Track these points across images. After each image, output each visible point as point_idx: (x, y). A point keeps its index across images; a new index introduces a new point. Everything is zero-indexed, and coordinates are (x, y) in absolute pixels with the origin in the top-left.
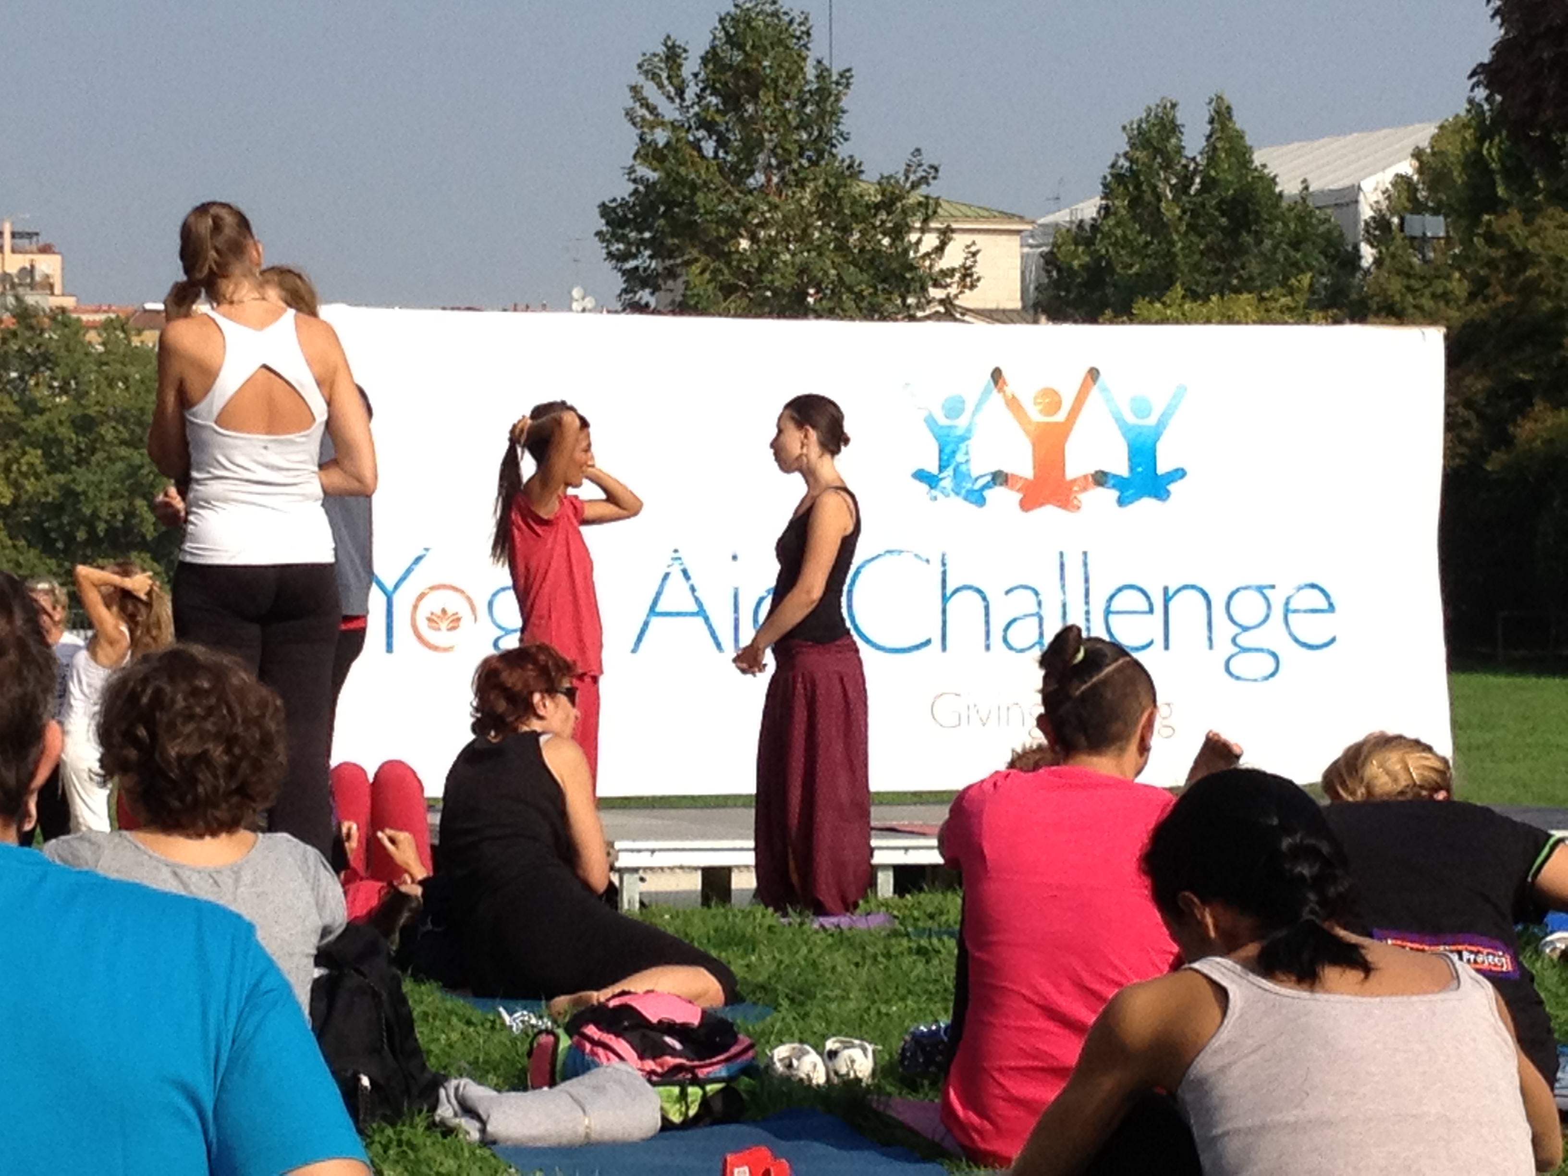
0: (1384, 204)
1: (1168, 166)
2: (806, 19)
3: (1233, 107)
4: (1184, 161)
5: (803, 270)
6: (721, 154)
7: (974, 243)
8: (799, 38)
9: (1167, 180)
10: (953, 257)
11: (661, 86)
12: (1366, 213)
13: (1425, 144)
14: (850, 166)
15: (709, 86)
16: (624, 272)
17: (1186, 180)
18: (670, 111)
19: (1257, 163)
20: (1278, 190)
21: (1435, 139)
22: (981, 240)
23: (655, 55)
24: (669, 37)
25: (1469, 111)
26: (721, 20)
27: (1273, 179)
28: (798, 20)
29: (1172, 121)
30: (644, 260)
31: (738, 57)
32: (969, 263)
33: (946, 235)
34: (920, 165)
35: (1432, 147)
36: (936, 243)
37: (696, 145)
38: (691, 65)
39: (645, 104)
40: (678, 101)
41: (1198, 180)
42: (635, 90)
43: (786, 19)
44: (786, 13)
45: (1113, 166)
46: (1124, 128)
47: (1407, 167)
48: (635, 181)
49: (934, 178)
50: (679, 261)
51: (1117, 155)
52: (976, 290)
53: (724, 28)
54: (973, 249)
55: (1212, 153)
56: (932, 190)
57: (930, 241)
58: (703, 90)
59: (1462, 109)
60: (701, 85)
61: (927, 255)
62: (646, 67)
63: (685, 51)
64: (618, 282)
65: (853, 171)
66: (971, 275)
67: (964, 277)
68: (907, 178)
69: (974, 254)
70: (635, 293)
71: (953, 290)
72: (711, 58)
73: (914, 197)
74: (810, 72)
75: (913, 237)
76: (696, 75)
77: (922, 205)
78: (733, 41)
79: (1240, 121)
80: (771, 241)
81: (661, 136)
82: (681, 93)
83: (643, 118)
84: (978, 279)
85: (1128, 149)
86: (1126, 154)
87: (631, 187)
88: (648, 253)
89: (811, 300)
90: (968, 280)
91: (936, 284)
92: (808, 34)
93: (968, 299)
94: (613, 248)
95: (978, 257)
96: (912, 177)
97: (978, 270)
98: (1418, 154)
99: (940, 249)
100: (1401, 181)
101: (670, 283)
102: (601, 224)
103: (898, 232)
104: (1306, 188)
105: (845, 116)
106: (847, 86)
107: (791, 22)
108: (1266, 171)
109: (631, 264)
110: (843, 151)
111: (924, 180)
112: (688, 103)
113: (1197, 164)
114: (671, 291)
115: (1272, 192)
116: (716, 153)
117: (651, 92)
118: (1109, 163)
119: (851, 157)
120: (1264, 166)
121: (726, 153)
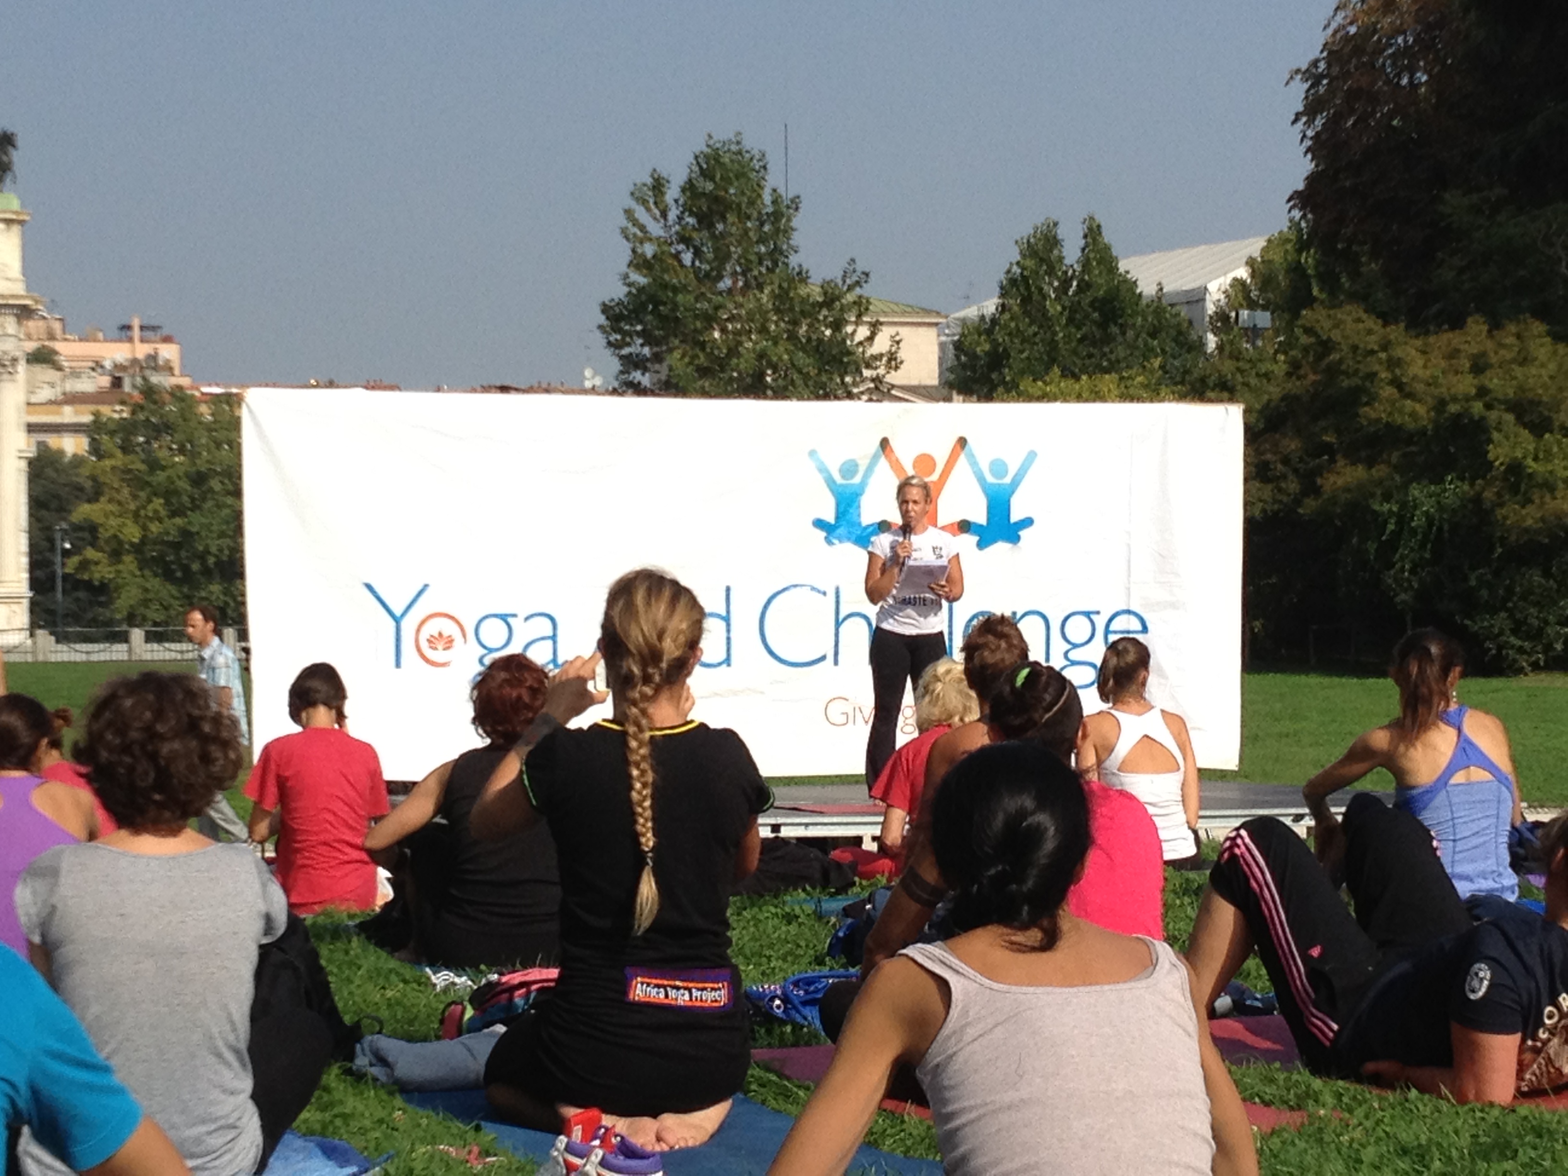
0: (1223, 301)
1: (1051, 272)
2: (764, 155)
3: (1103, 224)
4: (1064, 268)
5: (762, 356)
6: (697, 263)
7: (897, 334)
8: (757, 172)
9: (1051, 284)
10: (882, 344)
11: (648, 210)
12: (1211, 309)
13: (1256, 254)
14: (799, 273)
15: (687, 209)
16: (622, 357)
17: (1066, 283)
18: (656, 229)
19: (1122, 270)
20: (1138, 291)
21: (1265, 250)
22: (904, 332)
23: (645, 185)
24: (655, 170)
25: (1290, 228)
26: (696, 157)
27: (1135, 282)
28: (757, 157)
29: (1055, 237)
30: (638, 348)
31: (709, 186)
32: (894, 349)
33: (875, 327)
34: (854, 271)
35: (1262, 257)
36: (868, 333)
37: (677, 256)
38: (672, 193)
39: (635, 223)
40: (662, 221)
41: (1075, 283)
42: (629, 214)
43: (747, 156)
44: (747, 152)
45: (1008, 272)
46: (1017, 242)
47: (1243, 273)
48: (629, 285)
49: (866, 282)
50: (664, 348)
51: (1011, 264)
52: (899, 371)
53: (698, 163)
54: (897, 338)
55: (1086, 264)
56: (866, 291)
57: (863, 332)
58: (682, 213)
59: (1285, 226)
60: (681, 209)
61: (861, 343)
62: (637, 194)
63: (668, 182)
64: (615, 365)
65: (802, 277)
66: (895, 359)
67: (890, 360)
68: (844, 282)
69: (898, 342)
70: (629, 373)
71: (881, 371)
72: (689, 188)
73: (850, 298)
74: (767, 198)
75: (849, 329)
76: (676, 201)
77: (857, 303)
78: (706, 174)
79: (1108, 236)
80: (737, 333)
81: (649, 250)
82: (664, 214)
83: (635, 235)
84: (902, 362)
85: (1019, 258)
86: (1018, 263)
87: (626, 289)
88: (640, 341)
89: (769, 379)
90: (893, 363)
91: (868, 366)
92: (765, 167)
93: (894, 378)
94: (612, 339)
95: (901, 345)
96: (848, 281)
97: (901, 355)
98: (1251, 262)
99: (871, 339)
100: (1238, 283)
101: (657, 367)
102: (602, 320)
103: (837, 325)
104: (1161, 289)
105: (795, 233)
106: (797, 209)
107: (751, 159)
108: (1129, 276)
109: (626, 351)
110: (794, 260)
111: (858, 283)
112: (670, 223)
113: (1074, 271)
114: (658, 372)
115: (1134, 293)
116: (693, 262)
117: (641, 214)
118: (1005, 270)
119: (800, 266)
120: (1127, 272)
121: (701, 262)
